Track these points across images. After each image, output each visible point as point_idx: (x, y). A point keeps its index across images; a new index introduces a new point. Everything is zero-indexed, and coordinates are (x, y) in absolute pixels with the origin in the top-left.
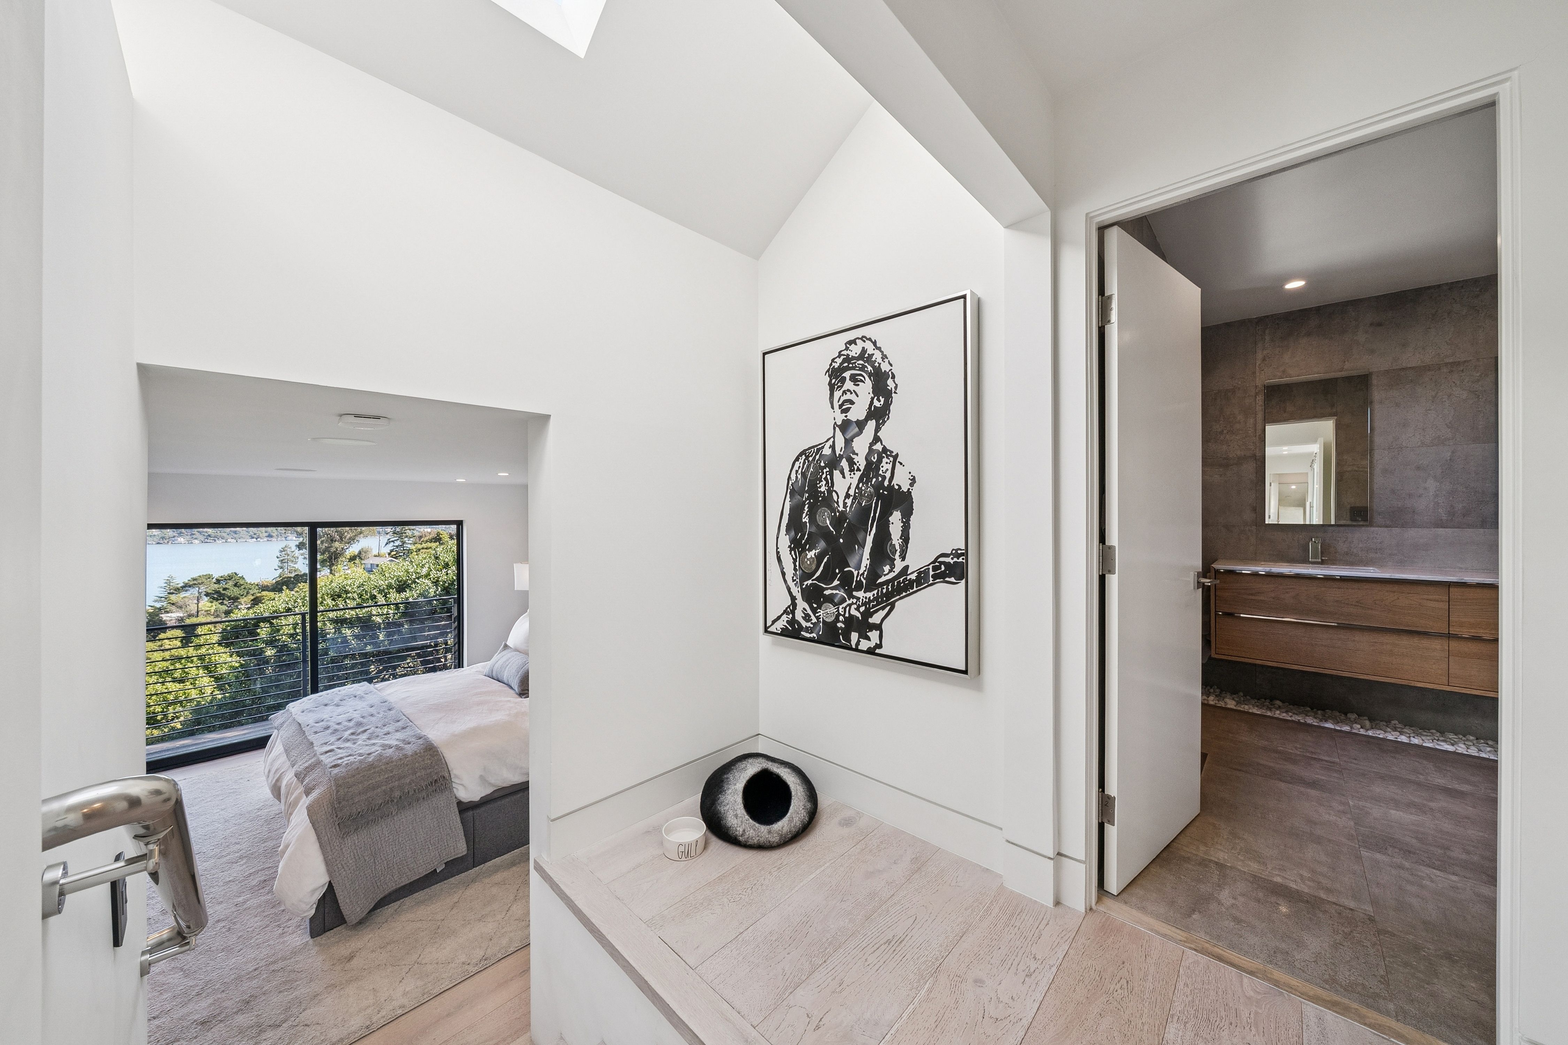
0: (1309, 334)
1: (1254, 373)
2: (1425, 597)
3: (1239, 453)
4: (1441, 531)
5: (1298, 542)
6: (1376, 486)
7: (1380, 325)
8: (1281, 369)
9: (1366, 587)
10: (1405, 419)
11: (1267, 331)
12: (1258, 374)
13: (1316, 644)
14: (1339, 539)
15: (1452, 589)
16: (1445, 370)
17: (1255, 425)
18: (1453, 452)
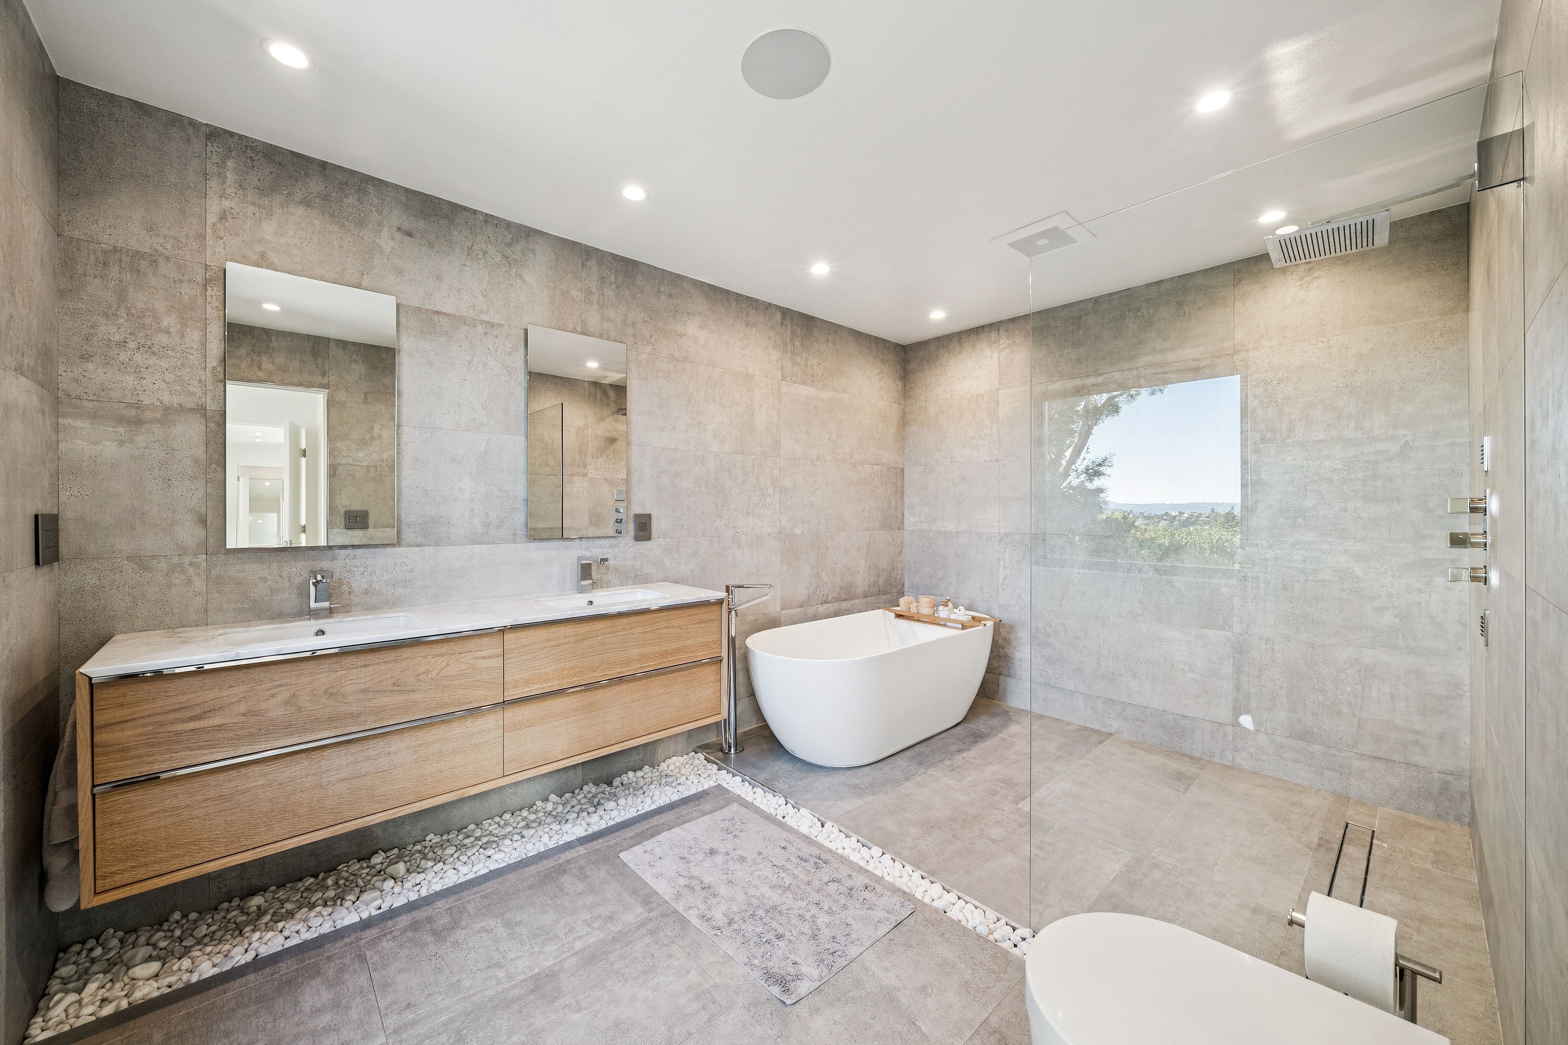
0: (307, 203)
1: (202, 237)
2: (480, 654)
3: (166, 398)
4: (477, 548)
5: (289, 581)
6: (404, 483)
7: (409, 234)
8: (259, 248)
9: (406, 655)
10: (439, 387)
11: (230, 163)
12: (209, 241)
13: (329, 783)
14: (355, 569)
15: (507, 637)
16: (480, 329)
17: (204, 344)
18: (488, 442)
